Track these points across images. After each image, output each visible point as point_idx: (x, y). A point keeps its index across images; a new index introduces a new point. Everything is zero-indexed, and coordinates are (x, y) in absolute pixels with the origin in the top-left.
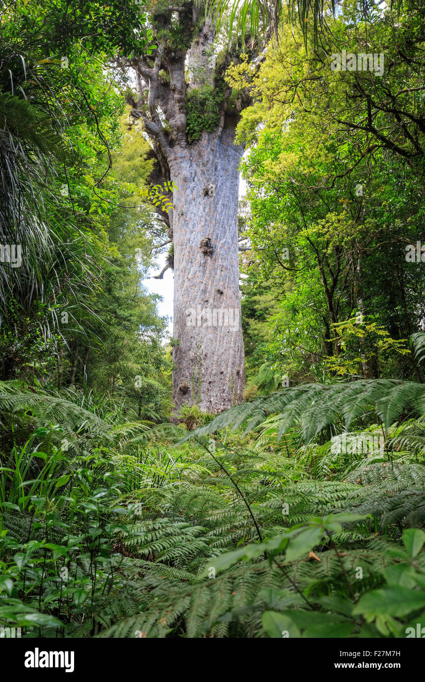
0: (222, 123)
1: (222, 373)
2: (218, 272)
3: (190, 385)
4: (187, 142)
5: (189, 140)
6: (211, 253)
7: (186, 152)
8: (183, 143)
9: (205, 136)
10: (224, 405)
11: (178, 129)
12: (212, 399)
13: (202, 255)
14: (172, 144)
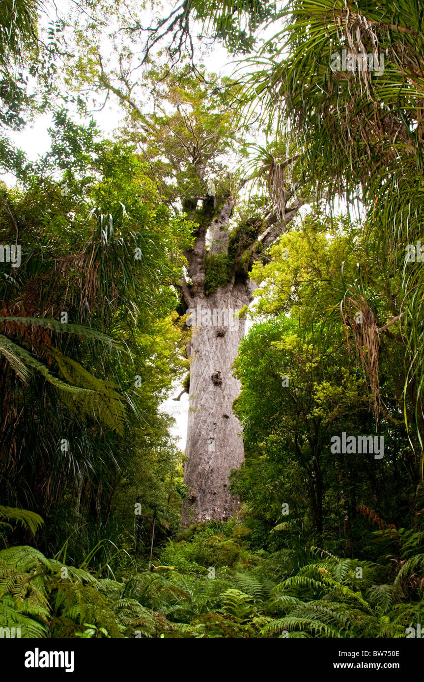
0: (233, 281)
1: (225, 486)
2: (226, 398)
3: (199, 496)
4: (205, 294)
5: (207, 293)
6: (221, 383)
7: (204, 302)
8: (202, 295)
9: (219, 290)
10: (226, 514)
11: (199, 285)
12: (216, 508)
13: (213, 385)
14: (193, 295)
